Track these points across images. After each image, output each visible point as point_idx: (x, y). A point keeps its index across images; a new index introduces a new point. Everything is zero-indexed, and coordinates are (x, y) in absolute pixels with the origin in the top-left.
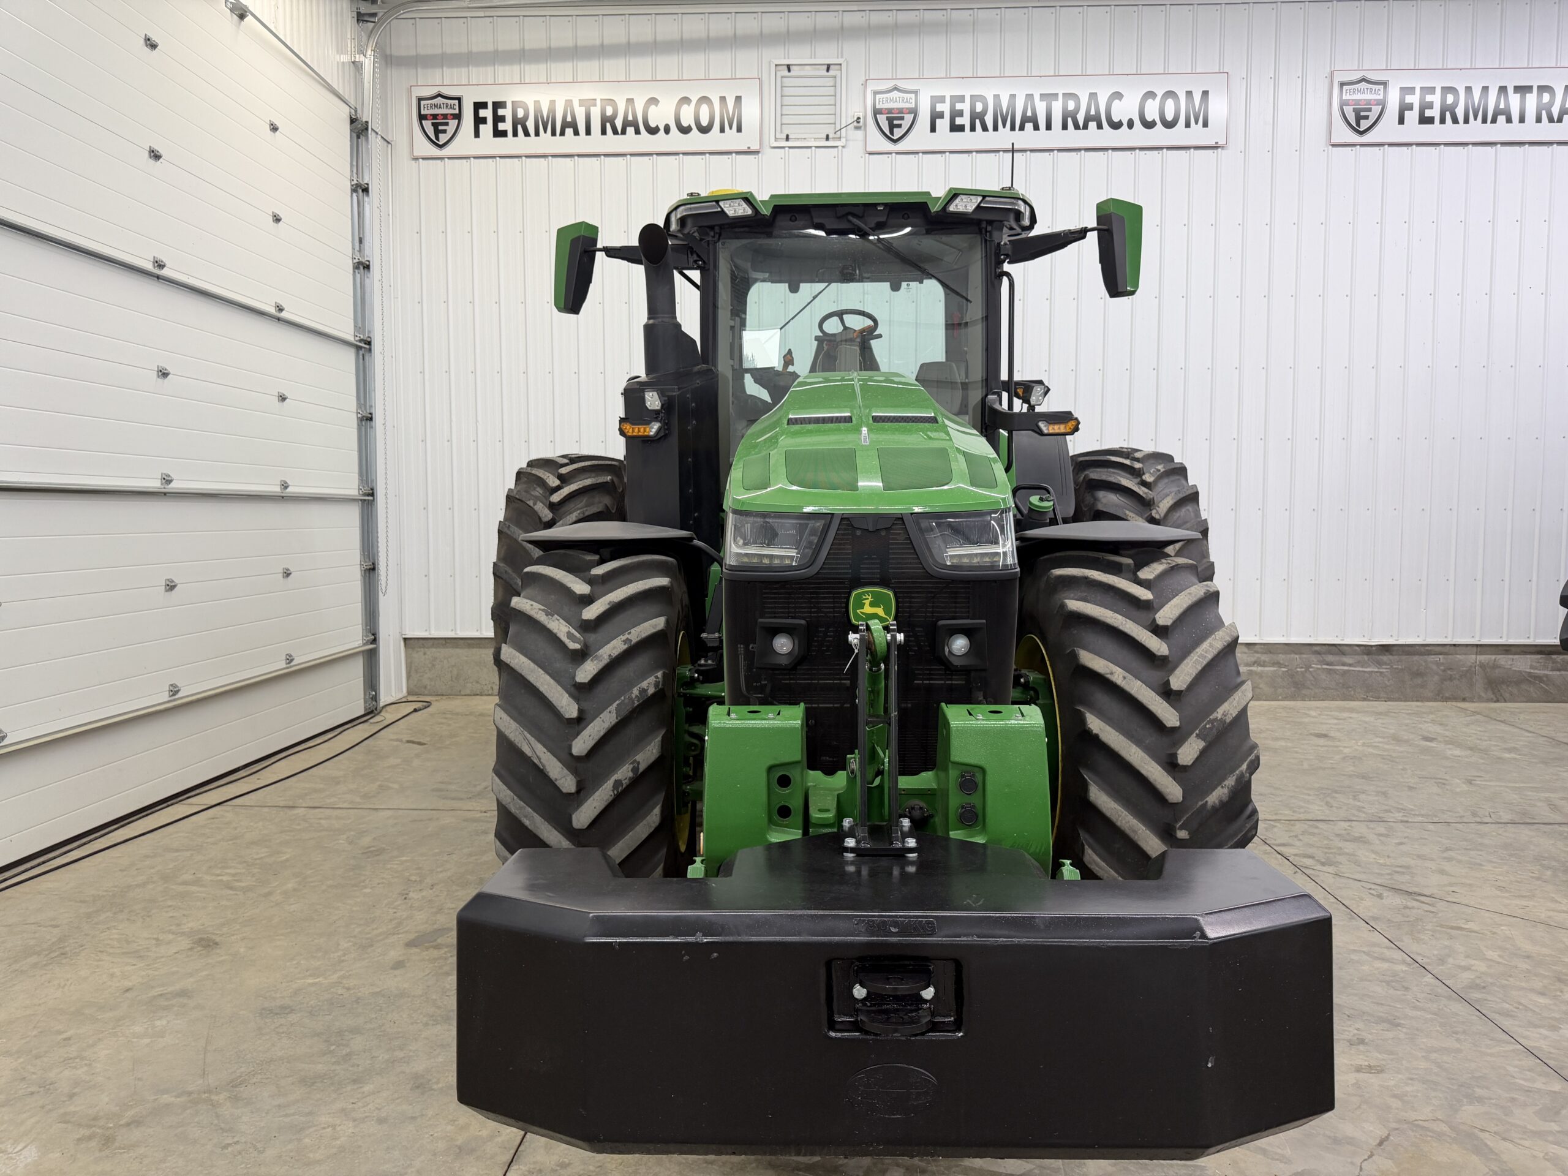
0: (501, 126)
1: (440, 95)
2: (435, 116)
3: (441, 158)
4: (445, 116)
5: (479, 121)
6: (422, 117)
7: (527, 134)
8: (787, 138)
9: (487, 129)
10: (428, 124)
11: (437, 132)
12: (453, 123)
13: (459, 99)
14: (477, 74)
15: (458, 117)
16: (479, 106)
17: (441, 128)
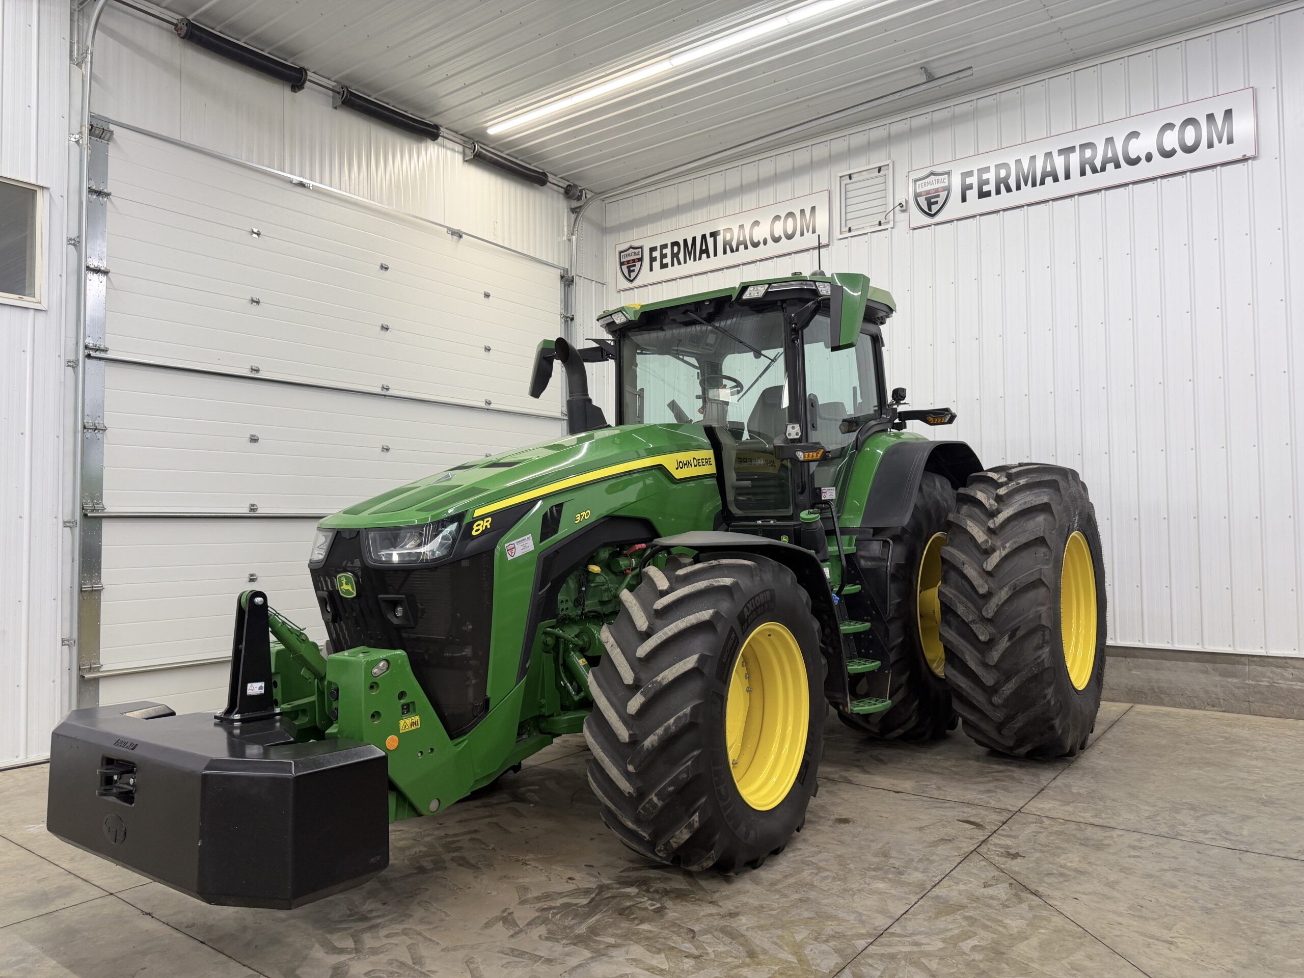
0: (665, 261)
1: (631, 247)
2: (628, 262)
3: (633, 289)
4: (634, 261)
5: (653, 260)
6: (622, 264)
7: (679, 263)
8: (850, 230)
9: (657, 264)
10: (625, 268)
11: (630, 272)
12: (638, 264)
13: (641, 248)
14: (650, 229)
15: (641, 260)
16: (653, 249)
17: (632, 269)
